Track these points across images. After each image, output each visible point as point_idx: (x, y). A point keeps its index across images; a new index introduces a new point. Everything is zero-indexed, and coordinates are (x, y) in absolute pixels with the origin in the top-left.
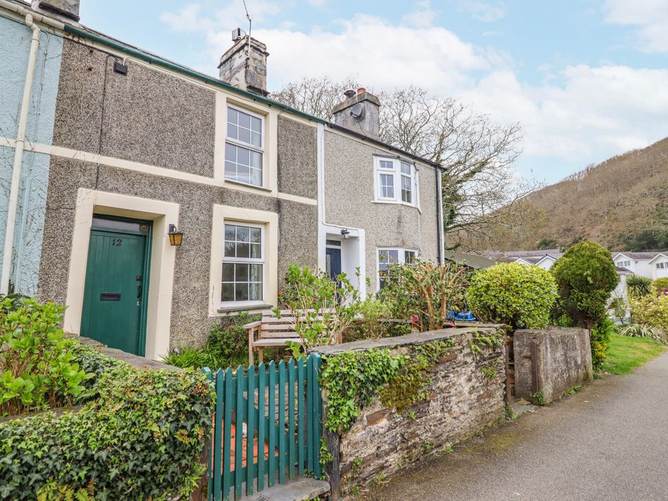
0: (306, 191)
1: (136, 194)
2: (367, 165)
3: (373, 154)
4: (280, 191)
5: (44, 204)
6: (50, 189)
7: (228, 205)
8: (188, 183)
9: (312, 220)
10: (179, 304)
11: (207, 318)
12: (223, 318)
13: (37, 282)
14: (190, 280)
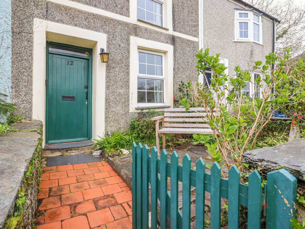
0: (191, 31)
1: (76, 25)
2: (230, 16)
3: (235, 9)
4: (174, 30)
5: (10, 28)
6: (13, 18)
7: (140, 37)
8: (112, 20)
9: (195, 51)
10: (110, 103)
11: (128, 112)
12: (139, 113)
13: (10, 85)
14: (117, 88)
